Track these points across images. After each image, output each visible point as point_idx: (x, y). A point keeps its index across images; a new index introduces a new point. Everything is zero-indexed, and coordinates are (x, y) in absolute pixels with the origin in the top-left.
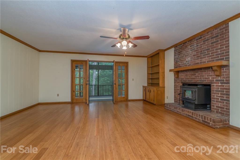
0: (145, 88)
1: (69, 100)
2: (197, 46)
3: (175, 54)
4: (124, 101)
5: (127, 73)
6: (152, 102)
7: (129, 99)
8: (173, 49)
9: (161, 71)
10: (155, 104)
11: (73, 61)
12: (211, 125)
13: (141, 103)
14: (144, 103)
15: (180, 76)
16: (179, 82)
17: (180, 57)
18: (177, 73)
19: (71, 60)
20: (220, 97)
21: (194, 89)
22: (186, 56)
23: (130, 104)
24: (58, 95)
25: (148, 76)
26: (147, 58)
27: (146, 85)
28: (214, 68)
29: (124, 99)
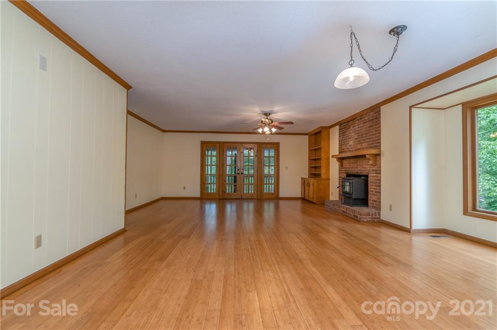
0: (303, 181)
1: (198, 195)
2: (358, 127)
3: (339, 134)
4: (273, 199)
5: (277, 159)
6: (312, 200)
7: (280, 196)
8: (337, 127)
9: (323, 156)
10: (314, 203)
11: (203, 143)
12: (358, 218)
13: (299, 204)
14: (302, 202)
15: (344, 164)
16: (343, 173)
17: (344, 138)
18: (341, 160)
19: (201, 141)
20: (374, 189)
21: (351, 181)
22: (349, 139)
23: (281, 202)
24: (184, 188)
25: (310, 163)
26: (308, 136)
27: (306, 176)
28: (367, 156)
29: (273, 196)
